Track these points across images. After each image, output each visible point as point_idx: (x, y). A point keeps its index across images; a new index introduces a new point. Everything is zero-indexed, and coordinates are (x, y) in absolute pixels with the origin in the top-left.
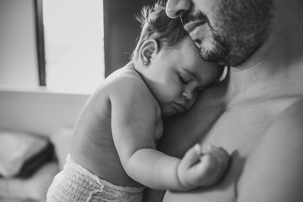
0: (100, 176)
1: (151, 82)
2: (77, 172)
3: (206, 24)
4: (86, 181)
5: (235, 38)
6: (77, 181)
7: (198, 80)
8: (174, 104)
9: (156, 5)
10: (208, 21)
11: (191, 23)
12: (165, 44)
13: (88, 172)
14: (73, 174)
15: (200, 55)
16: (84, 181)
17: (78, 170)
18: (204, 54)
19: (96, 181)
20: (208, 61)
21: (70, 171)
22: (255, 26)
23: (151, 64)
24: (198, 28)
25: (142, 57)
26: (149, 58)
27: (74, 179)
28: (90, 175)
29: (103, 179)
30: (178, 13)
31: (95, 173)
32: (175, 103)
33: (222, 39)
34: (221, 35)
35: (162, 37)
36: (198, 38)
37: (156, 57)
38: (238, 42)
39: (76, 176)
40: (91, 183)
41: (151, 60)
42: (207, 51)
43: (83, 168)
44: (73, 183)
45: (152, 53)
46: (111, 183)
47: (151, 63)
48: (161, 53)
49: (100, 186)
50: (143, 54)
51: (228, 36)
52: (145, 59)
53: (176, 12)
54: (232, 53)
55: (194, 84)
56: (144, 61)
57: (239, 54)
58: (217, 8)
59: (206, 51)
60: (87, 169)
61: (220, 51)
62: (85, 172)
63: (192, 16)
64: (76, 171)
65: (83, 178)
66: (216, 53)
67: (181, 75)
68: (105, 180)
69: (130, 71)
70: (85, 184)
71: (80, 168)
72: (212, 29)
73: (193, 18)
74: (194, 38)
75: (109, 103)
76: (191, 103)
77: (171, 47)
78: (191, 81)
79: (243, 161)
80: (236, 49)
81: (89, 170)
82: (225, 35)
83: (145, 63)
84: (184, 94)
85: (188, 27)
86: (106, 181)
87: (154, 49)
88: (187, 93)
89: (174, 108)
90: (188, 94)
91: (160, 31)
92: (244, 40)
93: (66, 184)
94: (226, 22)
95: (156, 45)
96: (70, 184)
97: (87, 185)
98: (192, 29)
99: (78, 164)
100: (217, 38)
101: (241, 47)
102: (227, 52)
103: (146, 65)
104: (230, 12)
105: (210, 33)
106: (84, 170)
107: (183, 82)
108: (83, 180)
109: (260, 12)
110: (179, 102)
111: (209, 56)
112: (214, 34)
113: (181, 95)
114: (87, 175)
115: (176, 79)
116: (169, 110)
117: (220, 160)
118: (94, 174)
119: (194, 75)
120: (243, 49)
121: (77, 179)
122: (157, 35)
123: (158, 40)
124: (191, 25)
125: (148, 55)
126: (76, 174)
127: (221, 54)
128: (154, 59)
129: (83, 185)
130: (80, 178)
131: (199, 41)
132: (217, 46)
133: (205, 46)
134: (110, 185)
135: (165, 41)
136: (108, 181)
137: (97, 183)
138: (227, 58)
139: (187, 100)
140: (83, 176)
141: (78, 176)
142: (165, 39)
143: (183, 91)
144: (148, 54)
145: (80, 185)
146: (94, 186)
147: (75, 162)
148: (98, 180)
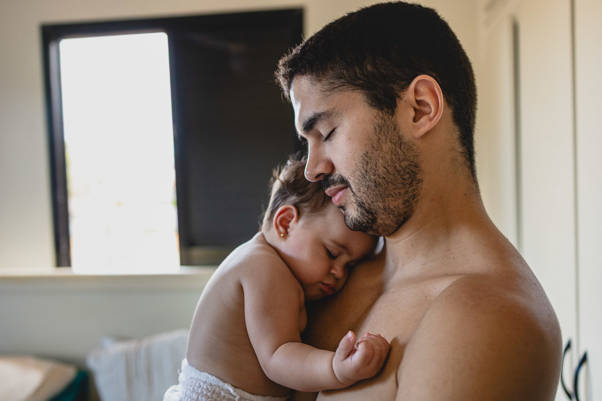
0: (233, 384)
1: (291, 258)
2: (203, 382)
3: (349, 189)
4: (216, 392)
5: (381, 205)
6: (204, 393)
7: (349, 253)
8: (321, 285)
9: (289, 162)
10: (350, 187)
11: (333, 187)
12: (306, 210)
13: (218, 380)
14: (197, 384)
15: (346, 223)
16: (214, 392)
17: (204, 380)
18: (349, 222)
19: (229, 391)
20: (355, 230)
21: (192, 382)
22: (403, 191)
23: (290, 236)
24: (340, 193)
25: (277, 227)
26: (286, 228)
27: (199, 391)
28: (221, 383)
29: (237, 388)
30: (318, 176)
31: (227, 381)
32: (322, 283)
33: (367, 205)
34: (365, 201)
35: (302, 201)
36: (341, 204)
37: (296, 227)
38: (385, 209)
39: (202, 386)
40: (223, 393)
41: (289, 230)
42: (352, 219)
43: (210, 376)
44: (200, 395)
45: (289, 222)
46: (248, 392)
47: (289, 234)
48: (301, 222)
49: (235, 397)
50: (278, 223)
51: (372, 202)
52: (281, 229)
53: (315, 176)
54: (379, 221)
55: (344, 258)
56: (280, 233)
57: (388, 222)
58: (358, 173)
59: (350, 219)
60: (216, 377)
61: (365, 219)
62: (213, 380)
63: (333, 180)
64: (201, 380)
65: (212, 389)
66: (361, 221)
67: (329, 248)
68: (240, 388)
69: (260, 245)
70: (215, 396)
71: (207, 377)
72: (354, 194)
73: (334, 183)
74: (337, 204)
75: (241, 289)
76: (341, 283)
77: (314, 214)
78: (340, 254)
79: (403, 347)
80: (383, 216)
81: (219, 378)
82: (369, 202)
83: (282, 235)
84: (333, 271)
85: (329, 191)
86: (241, 390)
87: (293, 217)
88: (336, 270)
89: (321, 290)
90: (338, 271)
91: (299, 194)
92: (392, 207)
93: (190, 398)
94: (368, 187)
95: (295, 213)
96: (196, 398)
97: (218, 397)
98: (335, 194)
99: (203, 372)
100: (361, 205)
101: (389, 214)
102: (374, 220)
103: (283, 237)
104: (372, 177)
105: (353, 199)
106: (212, 378)
107: (331, 256)
108: (212, 391)
109: (407, 176)
110: (327, 281)
111: (355, 224)
112: (357, 200)
113: (328, 273)
114: (216, 384)
115: (323, 253)
116: (314, 292)
117: (377, 348)
118: (225, 382)
119: (344, 247)
120: (391, 216)
121: (204, 390)
122: (295, 200)
123: (296, 205)
124: (332, 190)
125: (284, 225)
126: (202, 384)
127: (368, 222)
128: (293, 229)
129: (212, 397)
130: (208, 388)
131: (342, 207)
132: (362, 214)
133: (349, 213)
134: (247, 395)
135: (306, 207)
136: (243, 390)
137: (230, 394)
138: (375, 227)
139: (337, 279)
140: (212, 385)
141: (205, 387)
142: (306, 205)
143: (331, 267)
144: (284, 223)
145: (209, 398)
146: (227, 397)
147: (198, 370)
148: (231, 390)
